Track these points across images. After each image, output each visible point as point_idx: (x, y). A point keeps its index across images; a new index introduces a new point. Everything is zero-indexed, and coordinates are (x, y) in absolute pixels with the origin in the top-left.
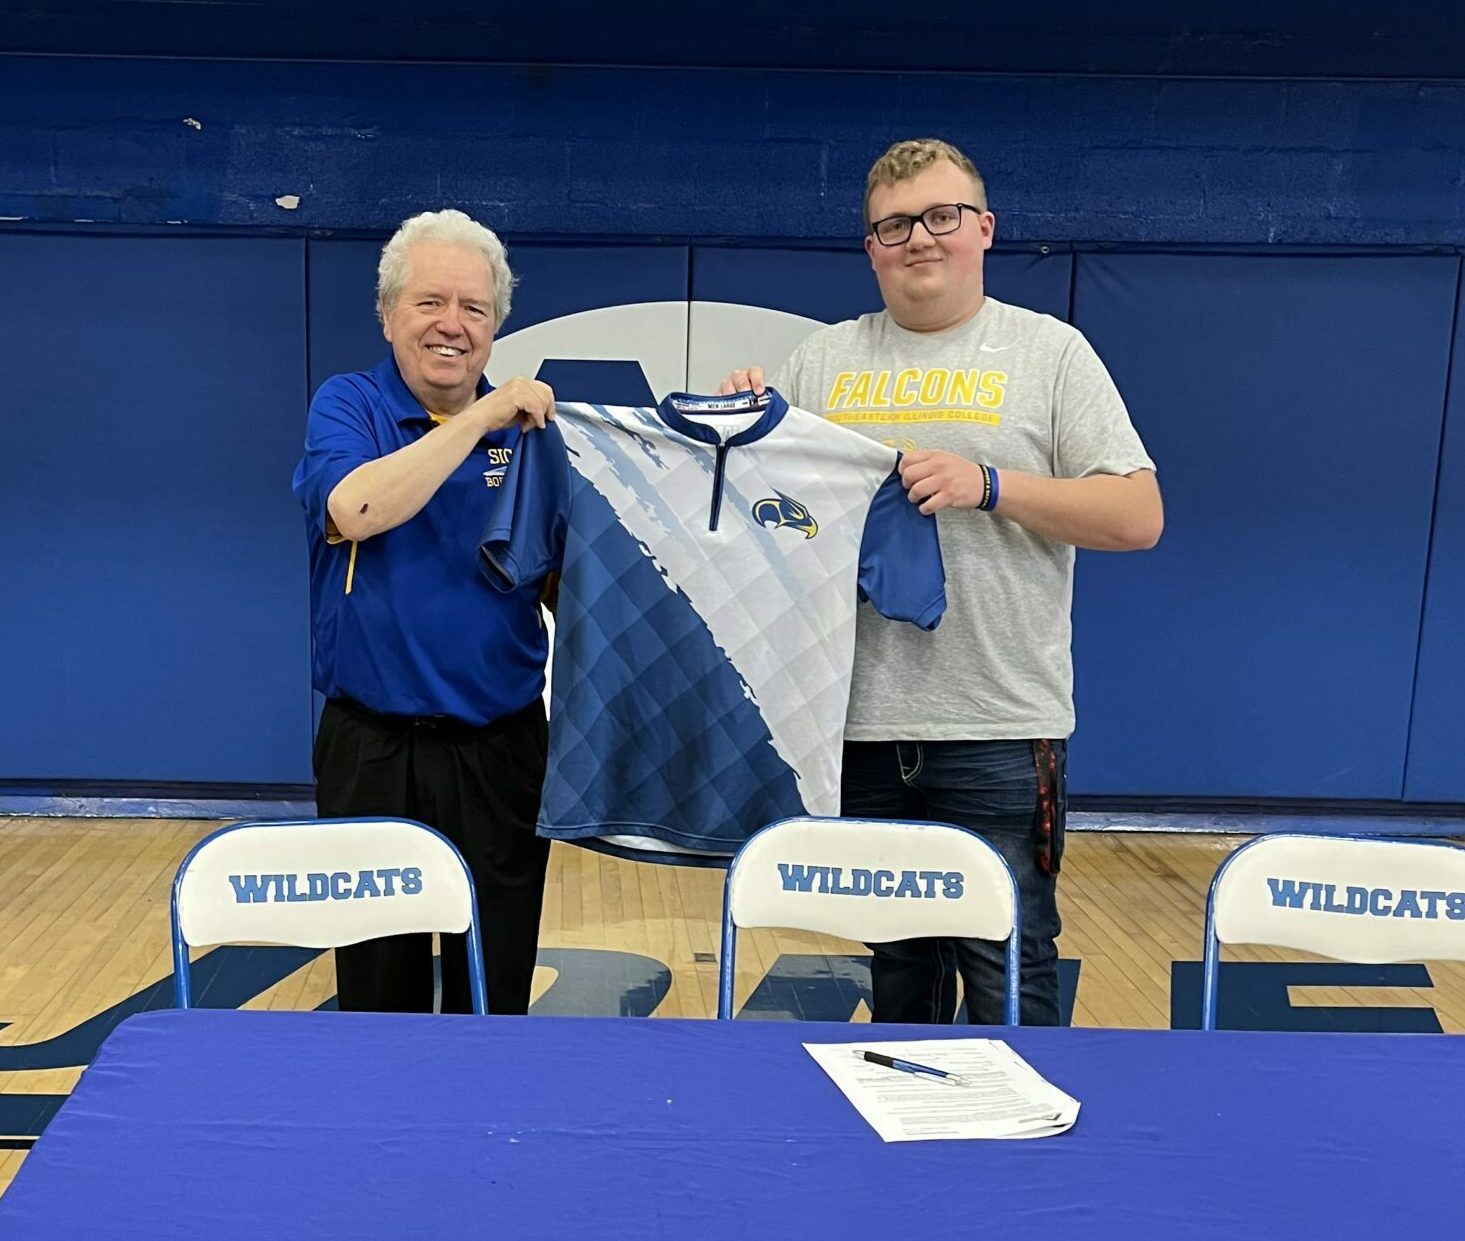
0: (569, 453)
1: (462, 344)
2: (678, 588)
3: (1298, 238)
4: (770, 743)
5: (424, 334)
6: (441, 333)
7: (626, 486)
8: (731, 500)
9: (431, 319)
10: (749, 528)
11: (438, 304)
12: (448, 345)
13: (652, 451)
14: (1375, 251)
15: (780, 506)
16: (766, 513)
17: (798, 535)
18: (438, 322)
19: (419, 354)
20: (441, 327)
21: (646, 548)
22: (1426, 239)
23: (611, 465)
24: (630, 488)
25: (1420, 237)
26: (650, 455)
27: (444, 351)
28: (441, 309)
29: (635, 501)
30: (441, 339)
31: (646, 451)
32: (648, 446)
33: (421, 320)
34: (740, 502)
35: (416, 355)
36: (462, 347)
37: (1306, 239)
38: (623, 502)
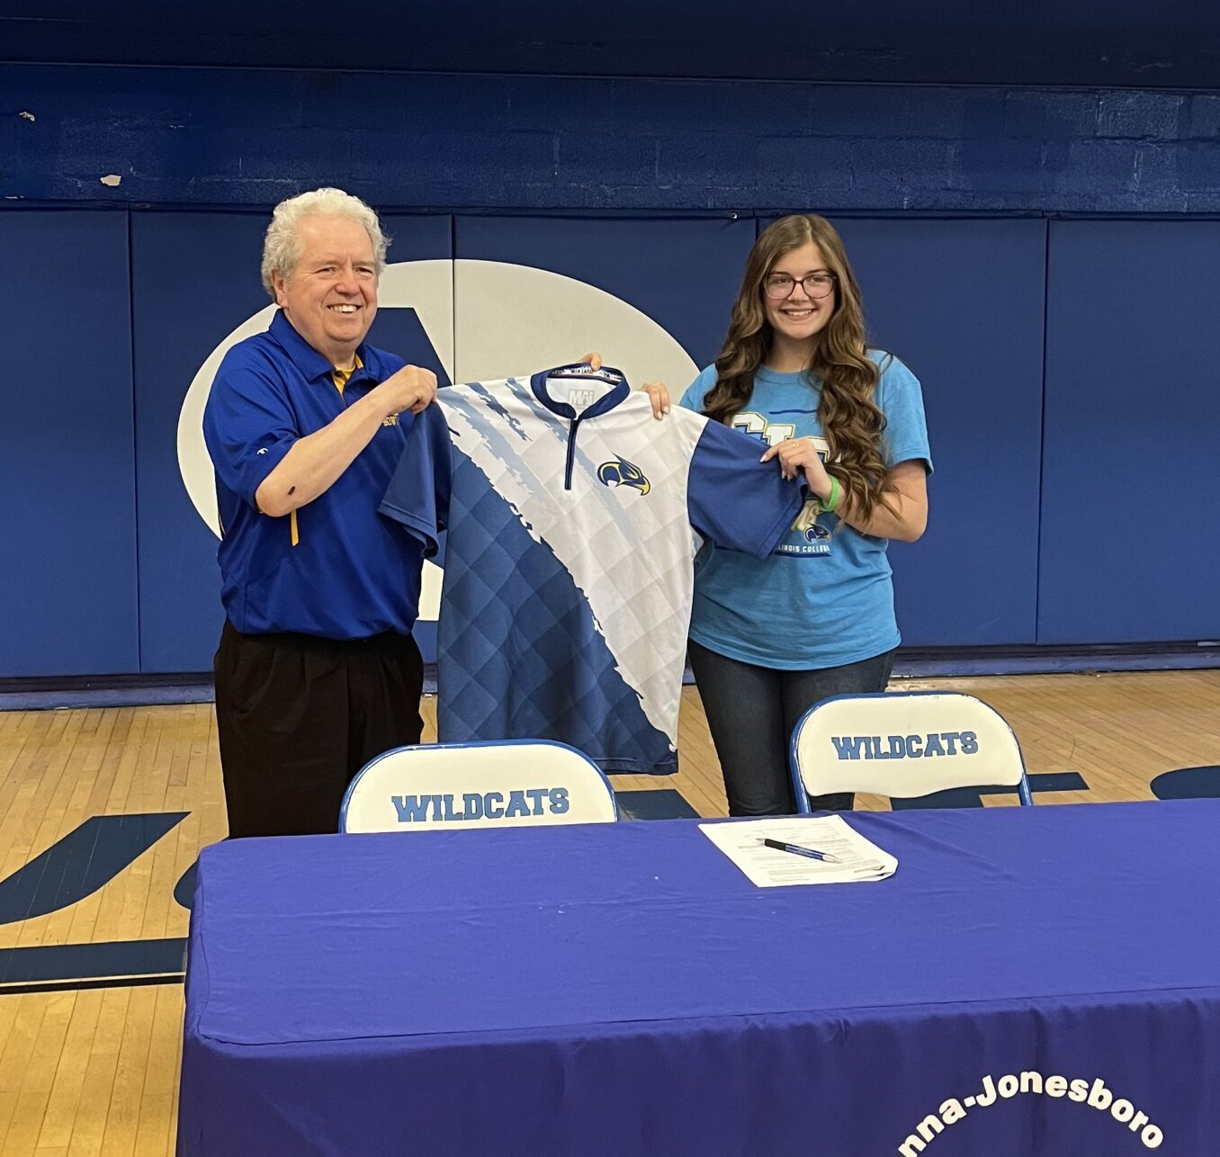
0: (451, 433)
1: (359, 300)
2: (542, 539)
3: (925, 205)
4: (616, 669)
5: (326, 296)
6: (341, 293)
7: (498, 458)
8: (581, 464)
9: (330, 283)
10: (595, 486)
11: (333, 269)
12: (348, 303)
13: (518, 427)
14: (983, 214)
15: (619, 467)
16: (607, 474)
17: (634, 492)
18: (338, 284)
19: (322, 314)
20: (341, 288)
21: (515, 508)
22: (1020, 205)
23: (485, 441)
24: (501, 459)
25: (1015, 204)
26: (517, 430)
27: (345, 309)
28: (337, 274)
29: (505, 469)
30: (342, 299)
31: (513, 427)
32: (514, 423)
33: (323, 284)
34: (587, 464)
35: (319, 316)
36: (359, 304)
37: (932, 206)
38: (496, 472)
